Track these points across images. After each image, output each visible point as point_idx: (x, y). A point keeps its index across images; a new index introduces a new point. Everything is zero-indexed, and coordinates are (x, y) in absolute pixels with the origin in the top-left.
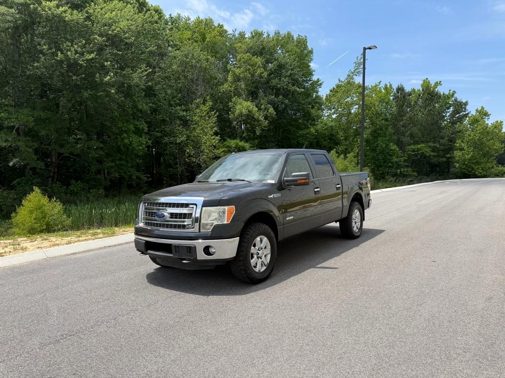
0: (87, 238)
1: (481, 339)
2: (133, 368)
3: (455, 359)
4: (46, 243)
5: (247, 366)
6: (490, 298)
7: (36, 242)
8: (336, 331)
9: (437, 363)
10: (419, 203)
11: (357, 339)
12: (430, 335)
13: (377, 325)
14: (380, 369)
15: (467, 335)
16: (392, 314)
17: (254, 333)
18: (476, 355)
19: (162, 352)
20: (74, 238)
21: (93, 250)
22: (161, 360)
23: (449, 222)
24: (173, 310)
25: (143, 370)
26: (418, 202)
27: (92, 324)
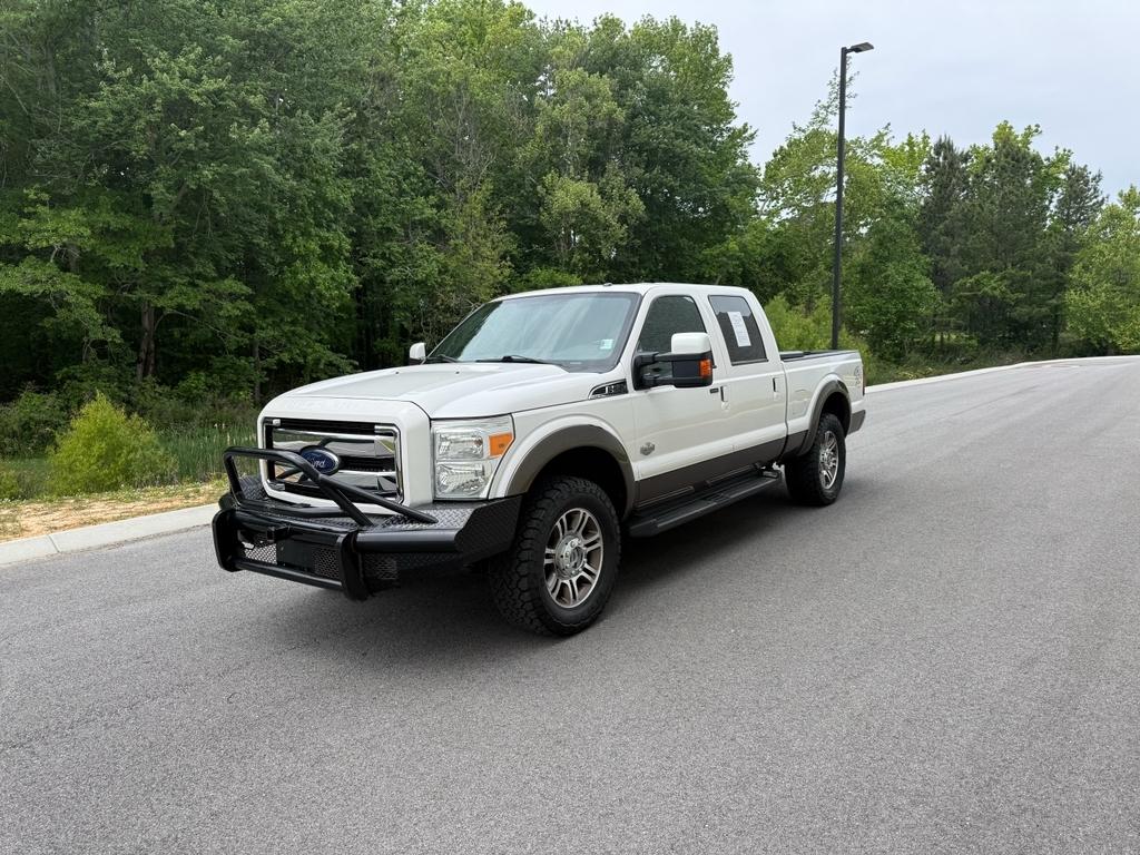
0: (169, 505)
1: (968, 770)
2: (114, 831)
3: (882, 821)
4: (75, 517)
5: (378, 831)
6: (1032, 661)
7: (56, 515)
8: (625, 744)
9: (835, 832)
10: (954, 417)
11: (669, 764)
12: (848, 756)
13: (731, 729)
14: (688, 845)
15: (938, 757)
16: (778, 699)
17: (432, 747)
18: (937, 812)
19: (199, 791)
20: (139, 505)
21: (167, 534)
22: (188, 812)
23: (1010, 465)
24: (273, 685)
25: (135, 839)
26: (957, 414)
27: (76, 717)
